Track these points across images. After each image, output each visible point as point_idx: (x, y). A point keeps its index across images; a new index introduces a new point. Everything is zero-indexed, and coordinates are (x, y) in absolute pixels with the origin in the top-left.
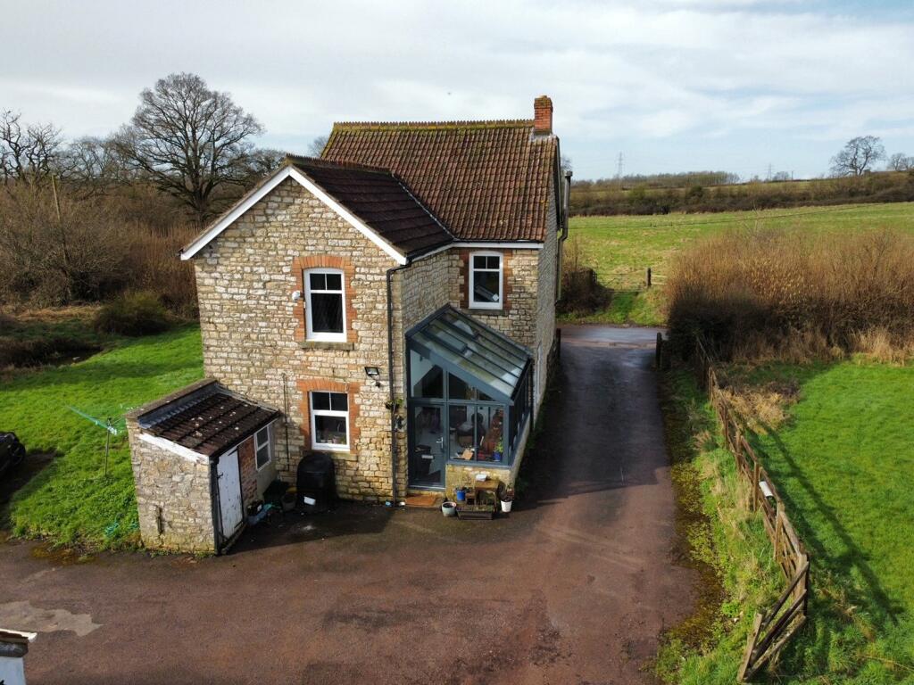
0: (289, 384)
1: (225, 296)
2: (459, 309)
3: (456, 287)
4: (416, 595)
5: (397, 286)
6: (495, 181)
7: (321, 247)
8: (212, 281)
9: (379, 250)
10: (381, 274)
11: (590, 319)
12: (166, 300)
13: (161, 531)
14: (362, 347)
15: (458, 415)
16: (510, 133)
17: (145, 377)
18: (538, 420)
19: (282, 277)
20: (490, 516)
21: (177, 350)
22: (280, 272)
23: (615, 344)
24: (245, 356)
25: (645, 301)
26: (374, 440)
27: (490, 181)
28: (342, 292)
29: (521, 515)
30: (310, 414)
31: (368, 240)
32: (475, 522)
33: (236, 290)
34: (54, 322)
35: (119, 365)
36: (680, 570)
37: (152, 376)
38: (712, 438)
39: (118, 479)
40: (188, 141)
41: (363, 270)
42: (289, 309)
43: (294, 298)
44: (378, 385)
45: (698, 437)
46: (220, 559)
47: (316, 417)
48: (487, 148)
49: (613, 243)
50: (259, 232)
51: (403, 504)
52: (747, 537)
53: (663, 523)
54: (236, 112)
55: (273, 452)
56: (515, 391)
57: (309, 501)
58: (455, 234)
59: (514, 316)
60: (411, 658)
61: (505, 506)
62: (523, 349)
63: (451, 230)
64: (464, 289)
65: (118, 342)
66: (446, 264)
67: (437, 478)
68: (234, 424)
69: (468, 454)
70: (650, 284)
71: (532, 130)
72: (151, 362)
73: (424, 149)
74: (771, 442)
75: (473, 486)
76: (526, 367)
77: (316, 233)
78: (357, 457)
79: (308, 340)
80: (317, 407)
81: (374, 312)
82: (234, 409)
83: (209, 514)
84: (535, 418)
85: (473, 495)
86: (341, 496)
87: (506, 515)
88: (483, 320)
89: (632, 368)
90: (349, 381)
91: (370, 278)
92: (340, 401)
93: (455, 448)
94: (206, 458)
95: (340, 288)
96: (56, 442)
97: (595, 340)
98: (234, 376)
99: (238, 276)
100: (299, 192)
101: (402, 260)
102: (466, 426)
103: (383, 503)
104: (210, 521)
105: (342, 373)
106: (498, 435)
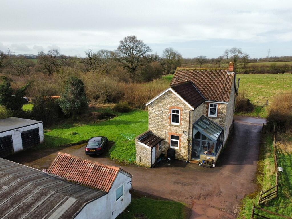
0: (166, 133)
1: (154, 113)
2: (206, 117)
3: (205, 111)
4: (192, 181)
5: (192, 114)
6: (217, 85)
7: (175, 105)
8: (151, 110)
9: (188, 106)
10: (188, 111)
11: (246, 115)
12: (129, 103)
13: (140, 161)
14: (183, 126)
15: (203, 143)
16: (222, 71)
17: (128, 125)
18: (225, 145)
19: (166, 110)
20: (210, 167)
21: (133, 117)
22: (166, 109)
23: (252, 124)
24: (157, 126)
25: (265, 110)
26: (184, 147)
27: (216, 85)
28: (179, 114)
29: (217, 168)
30: (170, 140)
31: (186, 104)
32: (207, 168)
33: (156, 112)
34: (104, 108)
35: (121, 121)
36: (253, 184)
37: (129, 124)
38: (271, 155)
39: (129, 149)
40: (131, 54)
41: (184, 110)
42: (167, 117)
43: (169, 115)
44: (186, 135)
45: (267, 154)
46: (152, 168)
47: (172, 141)
48: (216, 75)
49: (260, 86)
50: (162, 101)
51: (190, 162)
52: (271, 179)
53: (252, 174)
54: (145, 45)
55: (162, 147)
56: (218, 139)
57: (169, 159)
58: (206, 99)
59: (220, 119)
60: (191, 192)
61: (214, 165)
62: (221, 127)
63: (205, 98)
64: (207, 112)
65: (119, 114)
66: (203, 106)
67: (198, 157)
68: (155, 141)
69: (206, 152)
70: (267, 104)
71: (228, 70)
72: (128, 120)
73: (199, 75)
74: (288, 157)
75: (206, 160)
76: (222, 133)
77: (174, 102)
78: (180, 150)
79: (171, 124)
80: (172, 138)
81: (186, 119)
82: (155, 138)
83: (150, 159)
84: (224, 145)
85: (206, 162)
86: (176, 158)
87: (214, 167)
88: (212, 120)
89: (254, 132)
90: (179, 134)
91: (186, 112)
92: (177, 138)
93: (202, 150)
94: (151, 148)
95: (179, 113)
96: (113, 139)
97: (246, 122)
98: (155, 130)
99: (157, 109)
100: (171, 93)
101: (193, 109)
102: (206, 145)
103: (185, 161)
104: (150, 161)
105: (178, 132)
106: (213, 149)
